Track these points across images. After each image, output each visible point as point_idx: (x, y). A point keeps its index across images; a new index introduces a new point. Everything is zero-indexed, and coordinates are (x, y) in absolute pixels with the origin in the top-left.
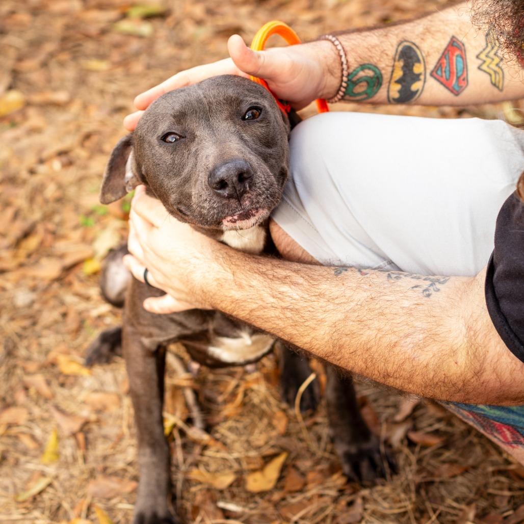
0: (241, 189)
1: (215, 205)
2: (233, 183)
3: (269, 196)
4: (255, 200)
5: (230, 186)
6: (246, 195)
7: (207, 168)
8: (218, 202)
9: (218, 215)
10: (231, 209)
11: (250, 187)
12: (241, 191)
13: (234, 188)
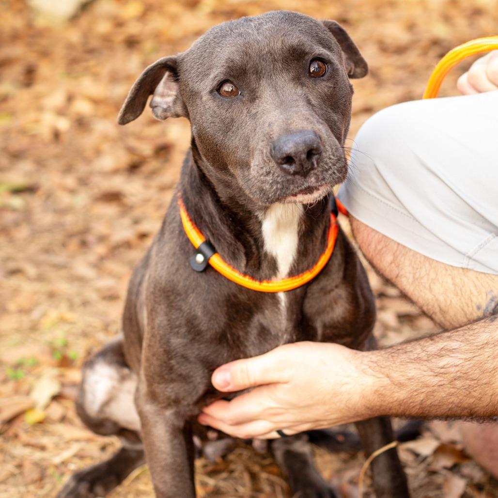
0: (308, 167)
1: (279, 179)
2: (300, 160)
3: (336, 171)
4: (321, 177)
5: (297, 163)
6: (312, 172)
7: (271, 138)
8: (282, 177)
9: (281, 191)
10: (296, 186)
11: (318, 163)
12: (308, 169)
13: (302, 165)
